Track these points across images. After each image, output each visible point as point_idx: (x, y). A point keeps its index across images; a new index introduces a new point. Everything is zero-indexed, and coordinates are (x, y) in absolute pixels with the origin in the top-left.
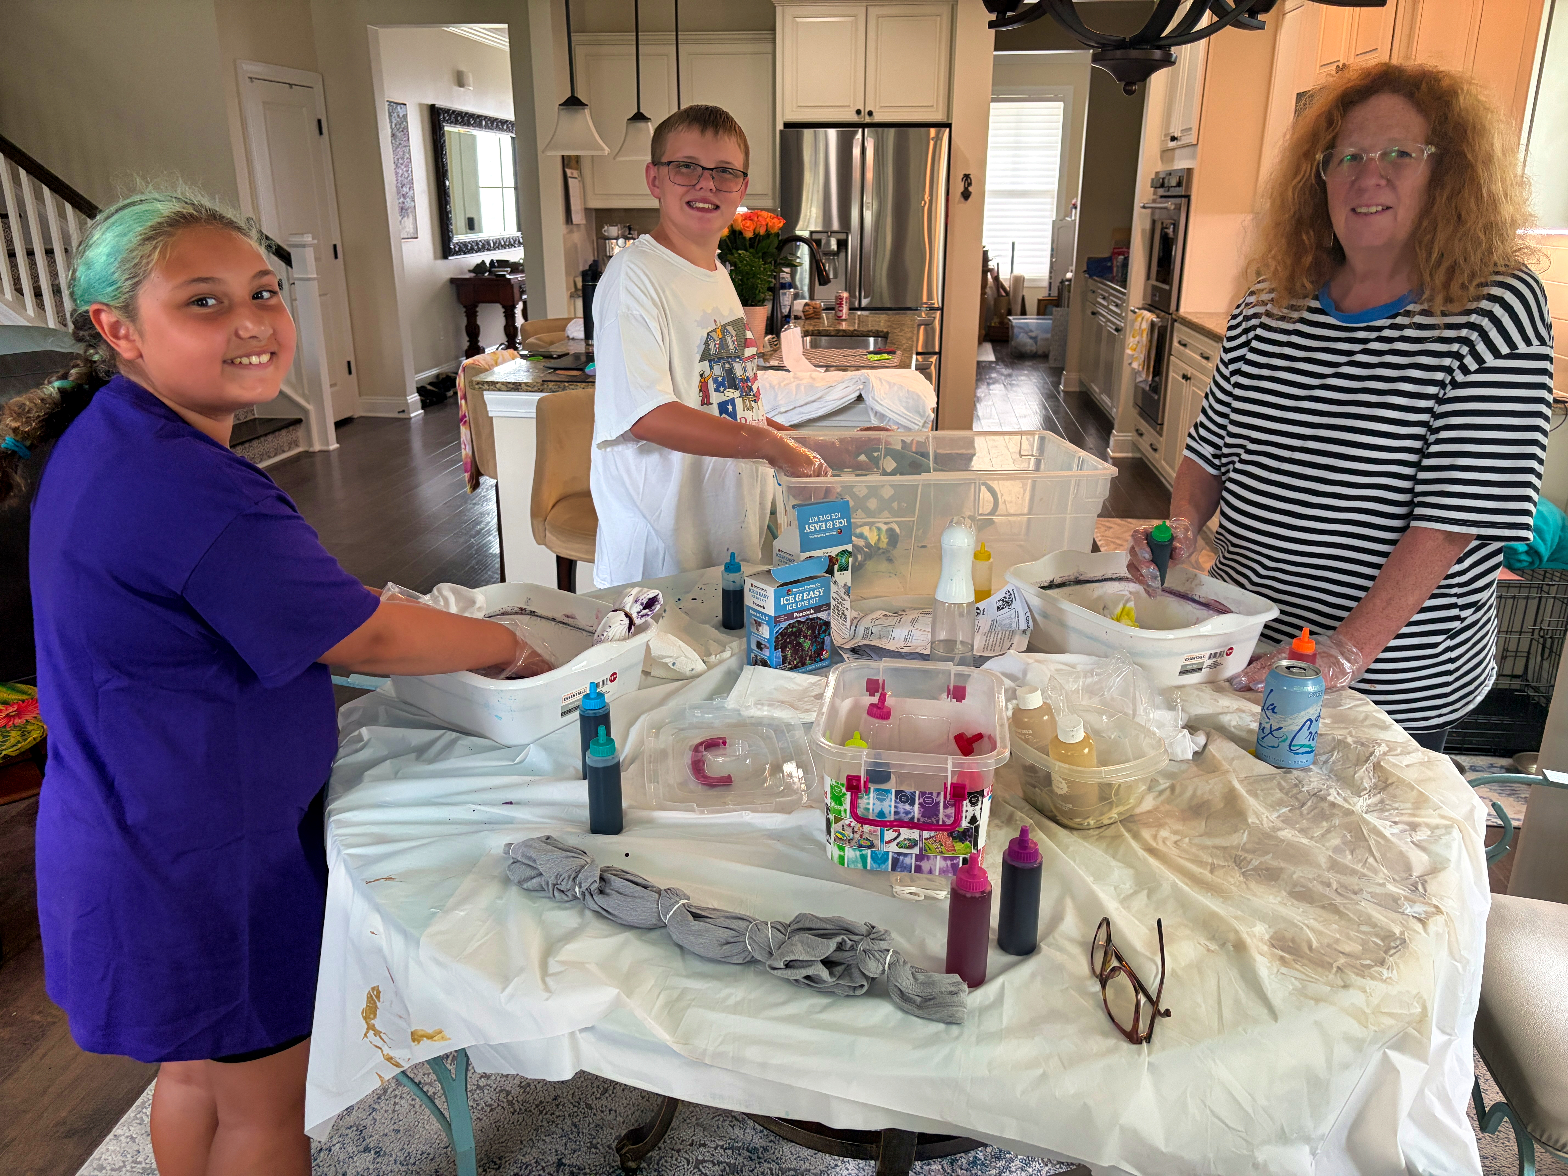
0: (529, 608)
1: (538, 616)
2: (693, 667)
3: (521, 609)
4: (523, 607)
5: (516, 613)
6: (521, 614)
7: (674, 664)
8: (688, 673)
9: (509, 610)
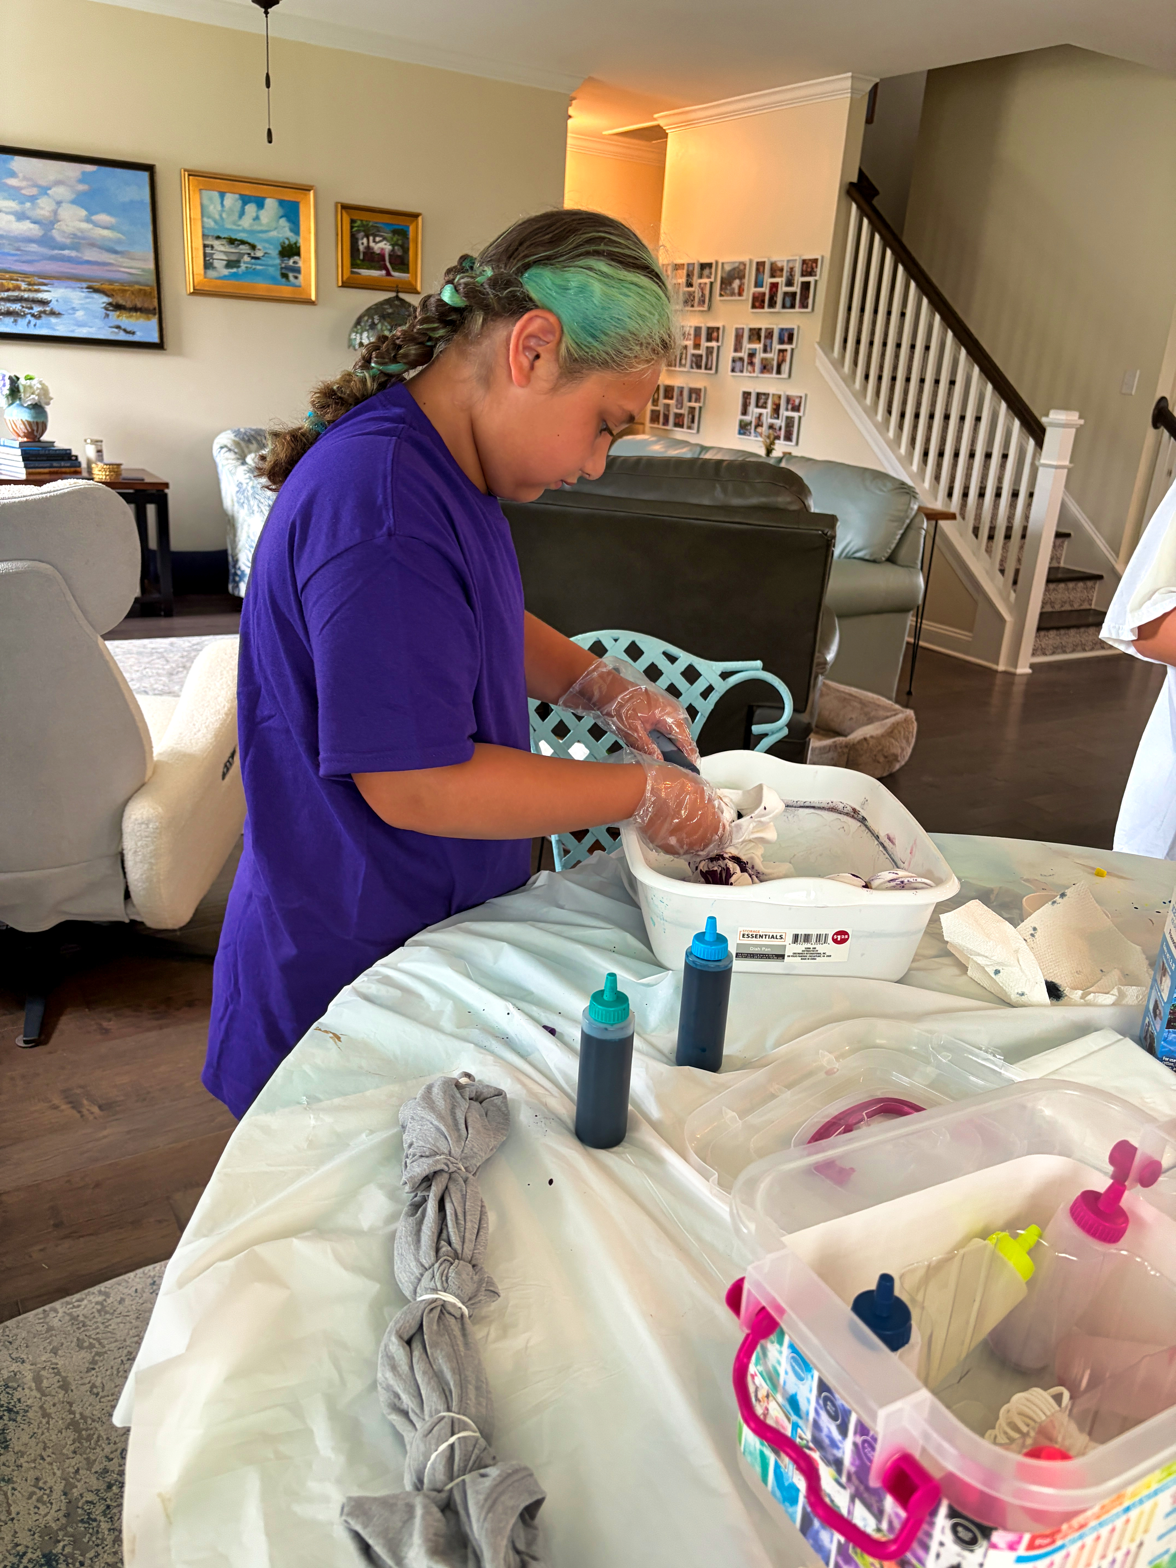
0: (863, 813)
1: (866, 826)
2: (1026, 992)
3: (854, 810)
4: (858, 808)
5: (847, 814)
6: (853, 817)
7: (997, 972)
8: (1014, 997)
9: (841, 806)
